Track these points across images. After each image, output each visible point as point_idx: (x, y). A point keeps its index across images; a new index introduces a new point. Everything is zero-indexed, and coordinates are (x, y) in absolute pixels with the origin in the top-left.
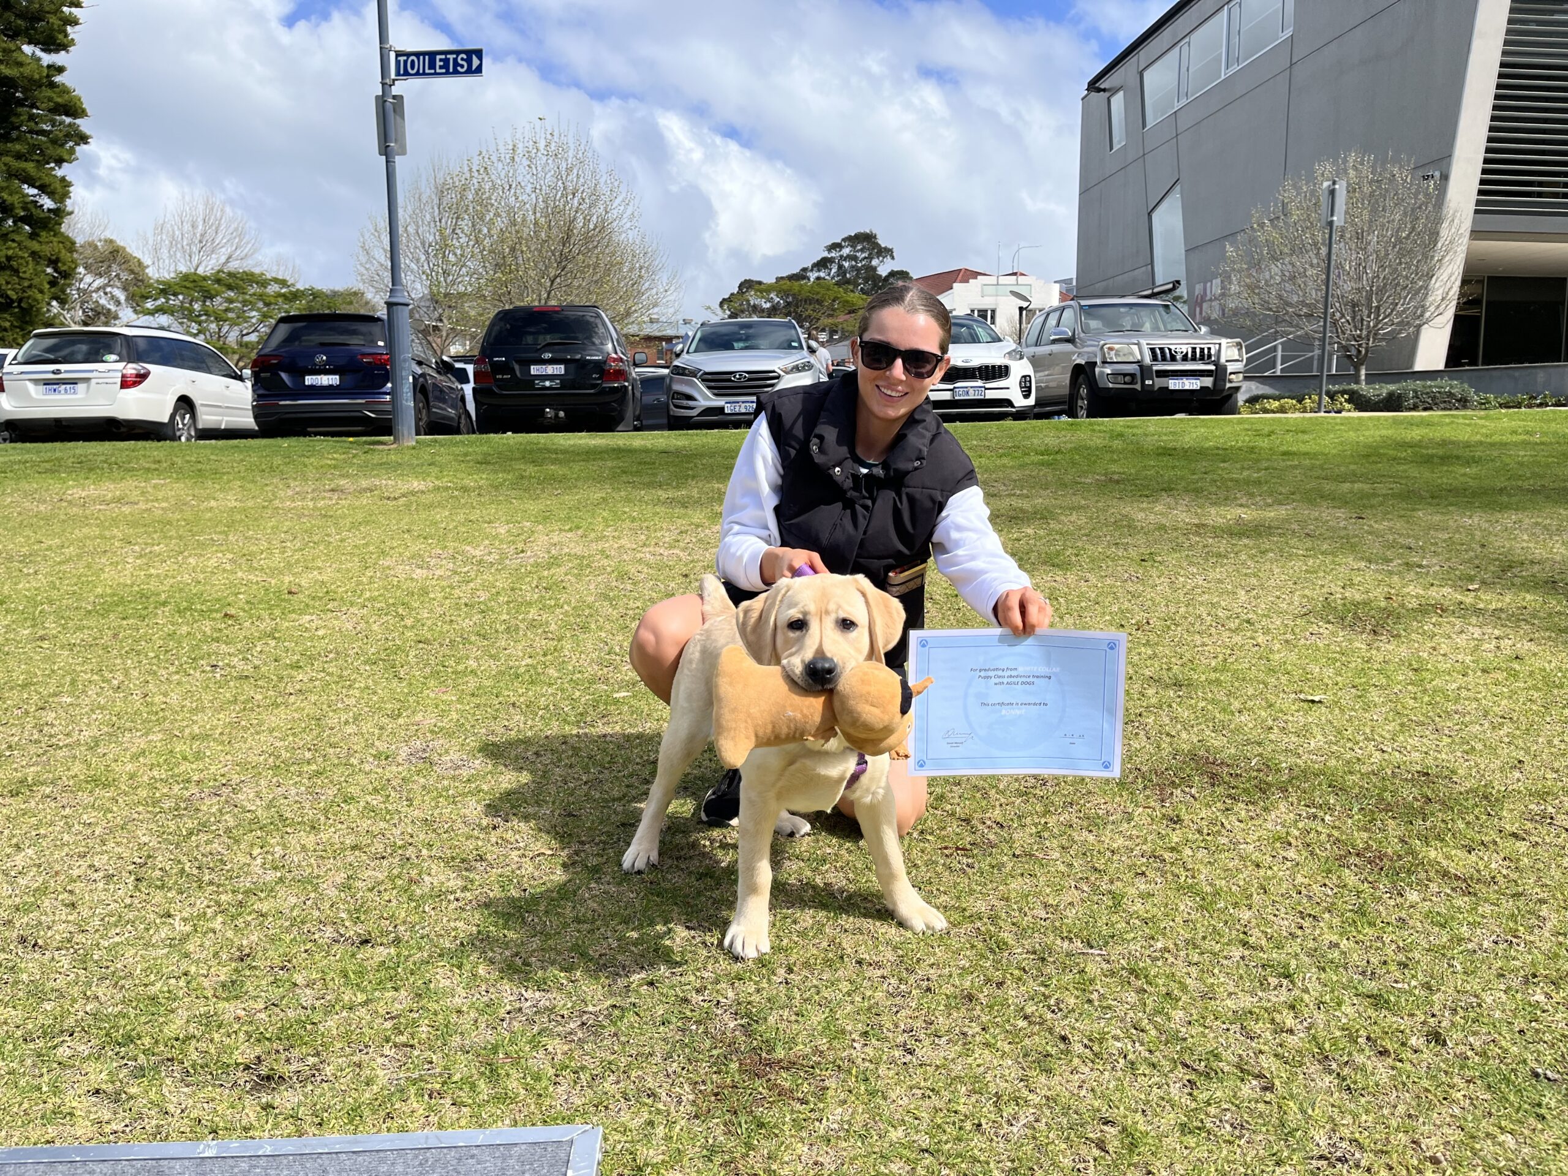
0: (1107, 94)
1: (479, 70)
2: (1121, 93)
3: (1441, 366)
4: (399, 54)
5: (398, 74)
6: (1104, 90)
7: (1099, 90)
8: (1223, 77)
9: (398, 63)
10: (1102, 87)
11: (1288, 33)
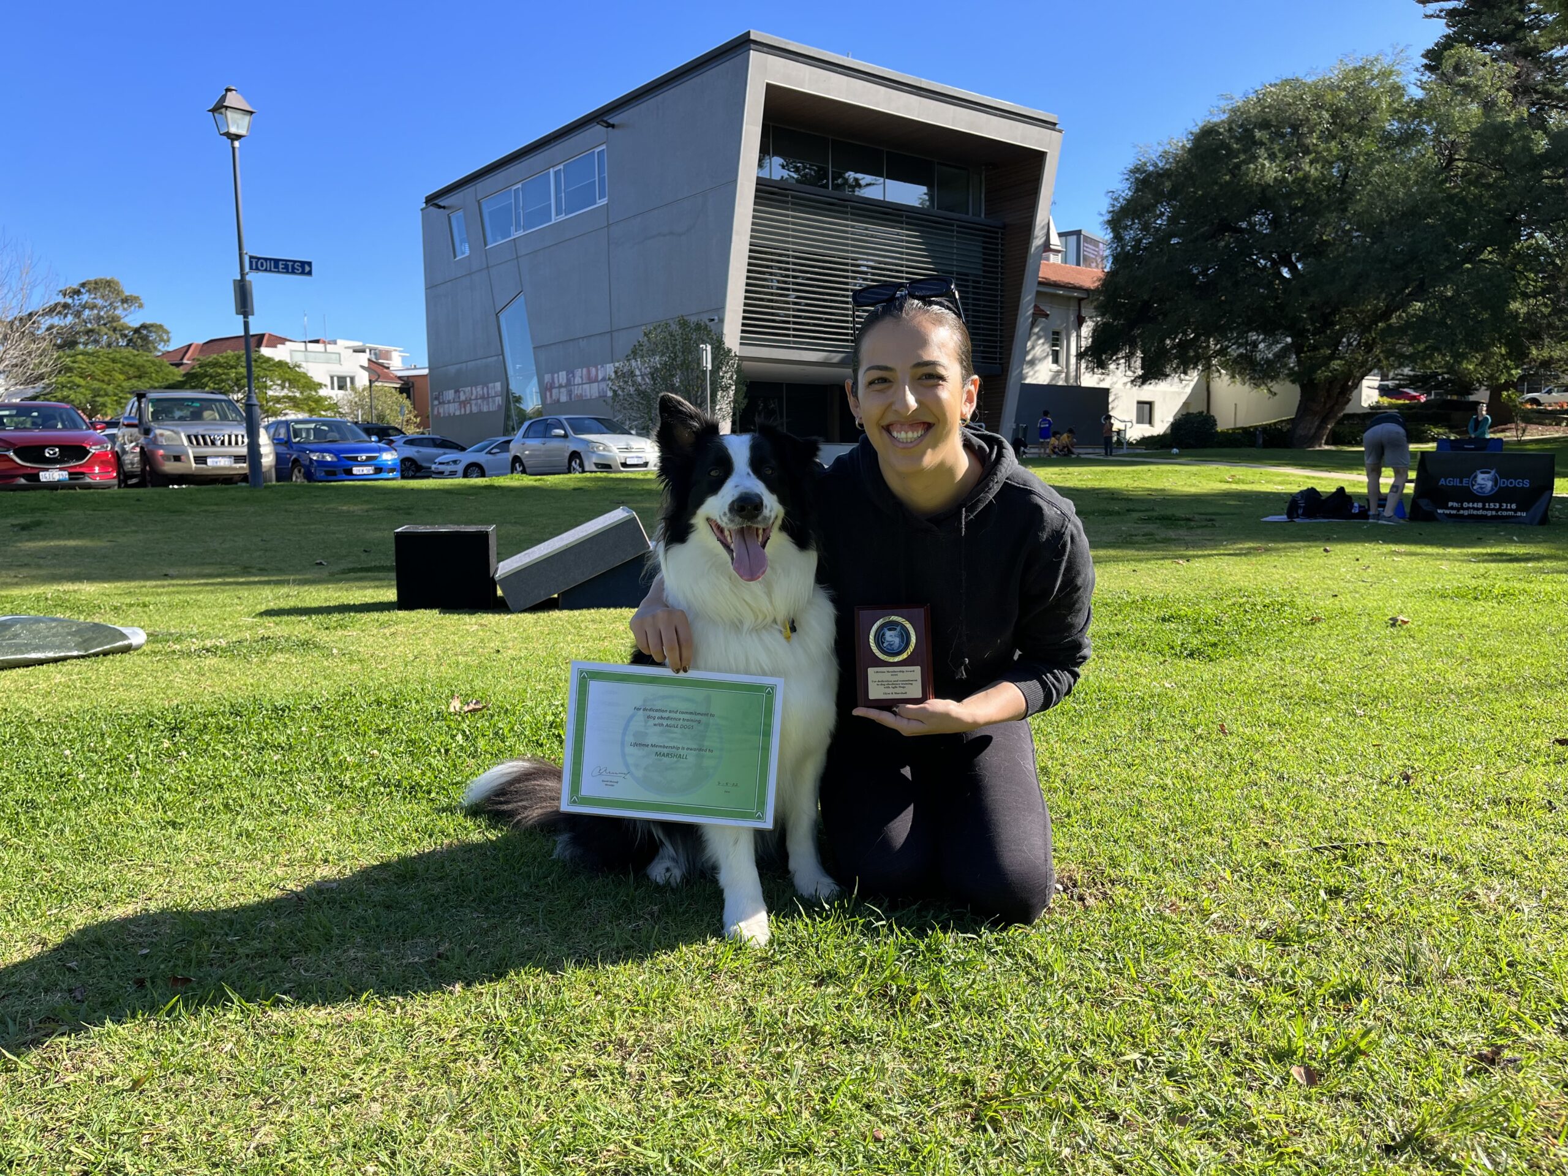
0: (447, 212)
1: (310, 273)
2: (460, 213)
4: (251, 257)
5: (251, 268)
6: (444, 207)
7: (440, 207)
8: (553, 222)
9: (251, 263)
10: (442, 204)
11: (604, 201)
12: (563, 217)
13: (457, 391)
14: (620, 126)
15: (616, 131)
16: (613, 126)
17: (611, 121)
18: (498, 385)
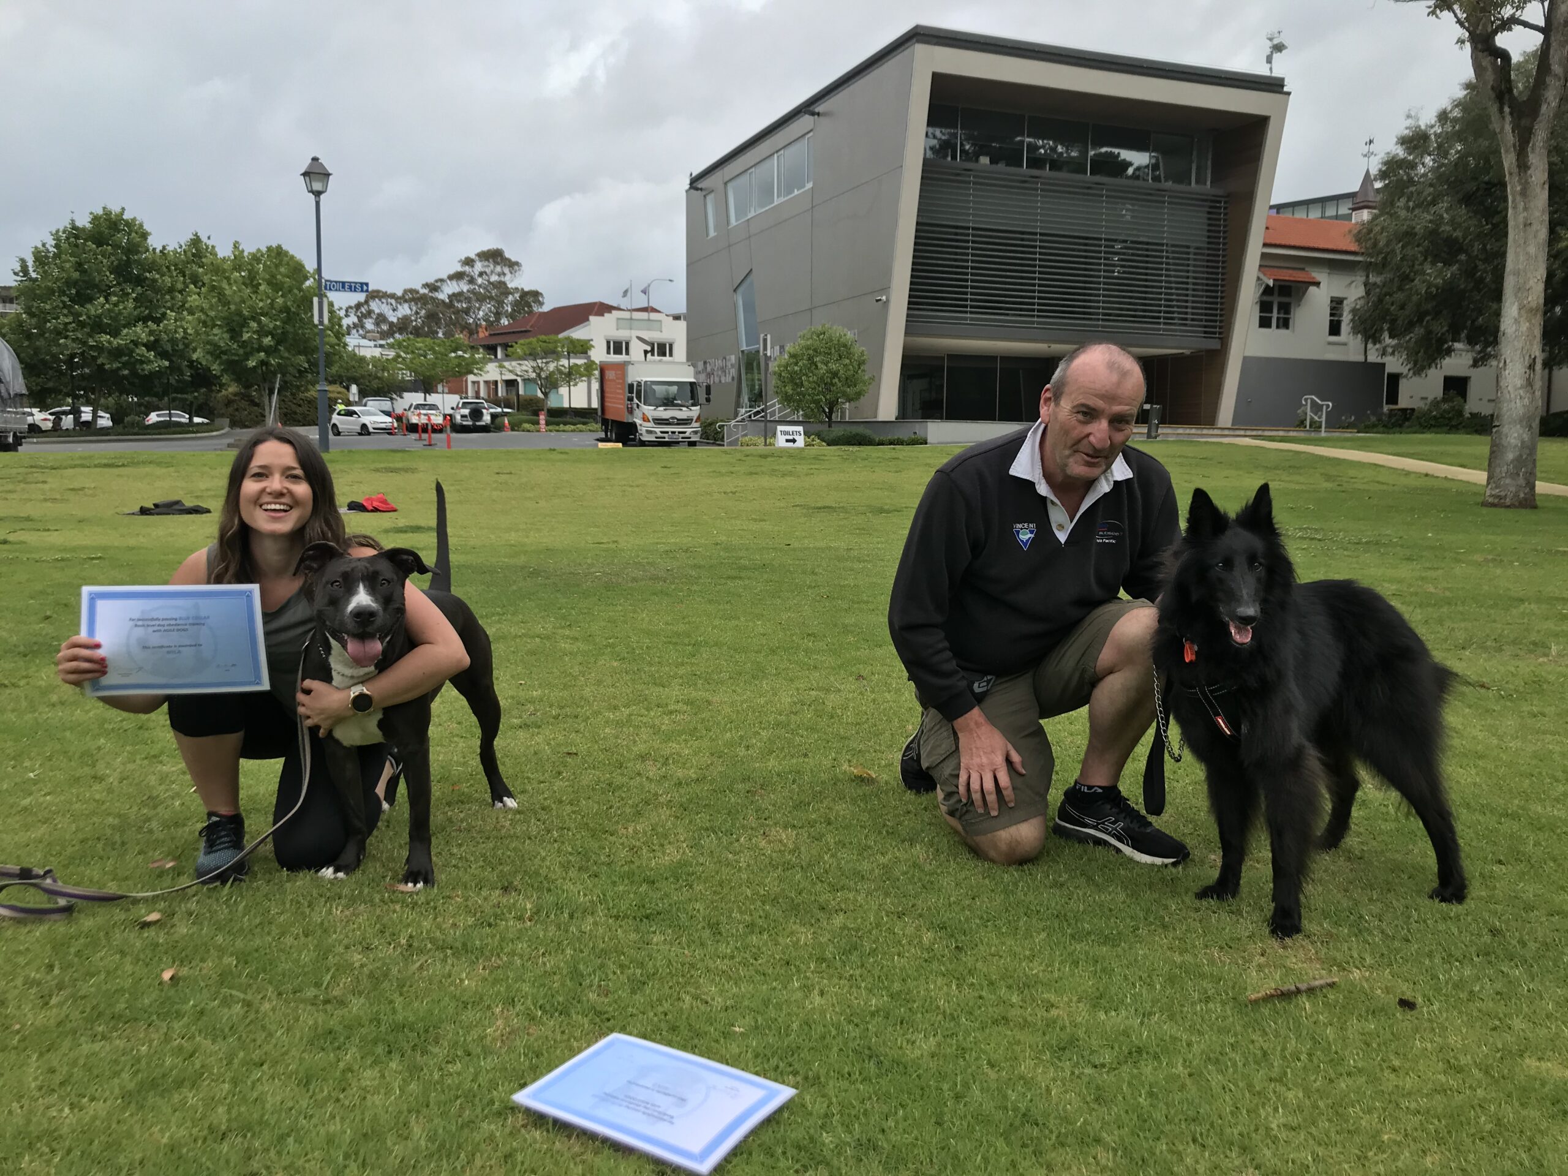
0: (704, 193)
2: (712, 196)
3: (893, 419)
6: (701, 189)
7: (697, 189)
8: (776, 203)
10: (699, 186)
11: (809, 185)
12: (782, 199)
13: (705, 363)
14: (825, 114)
15: (821, 118)
16: (818, 114)
17: (817, 110)
18: (733, 357)
